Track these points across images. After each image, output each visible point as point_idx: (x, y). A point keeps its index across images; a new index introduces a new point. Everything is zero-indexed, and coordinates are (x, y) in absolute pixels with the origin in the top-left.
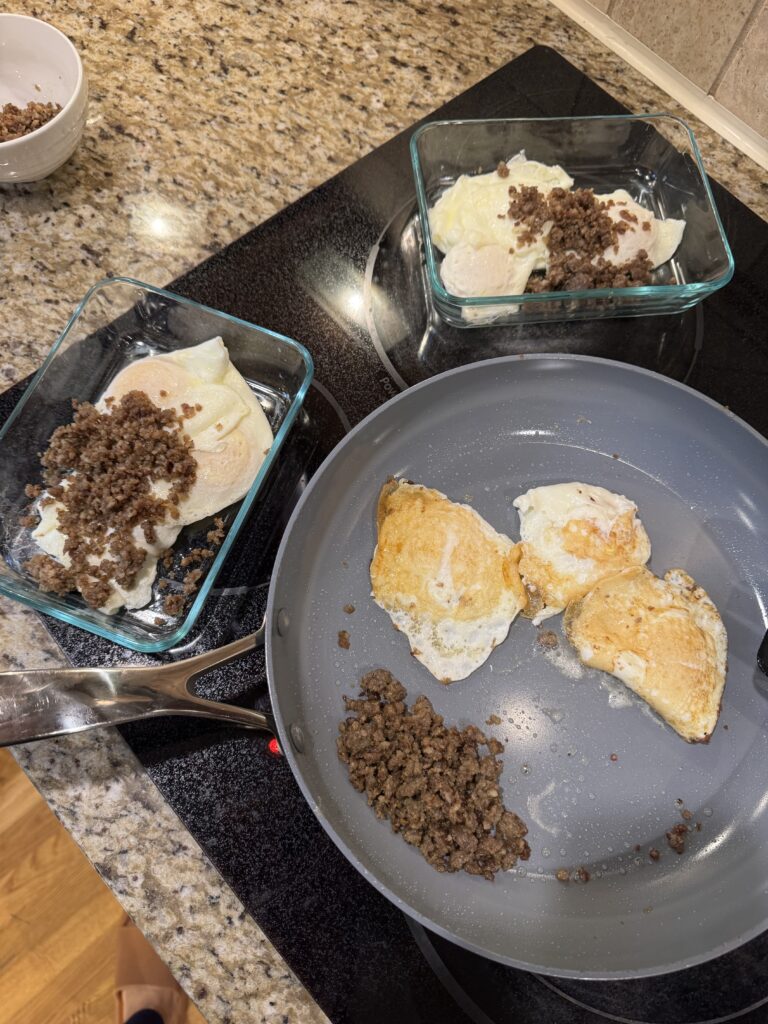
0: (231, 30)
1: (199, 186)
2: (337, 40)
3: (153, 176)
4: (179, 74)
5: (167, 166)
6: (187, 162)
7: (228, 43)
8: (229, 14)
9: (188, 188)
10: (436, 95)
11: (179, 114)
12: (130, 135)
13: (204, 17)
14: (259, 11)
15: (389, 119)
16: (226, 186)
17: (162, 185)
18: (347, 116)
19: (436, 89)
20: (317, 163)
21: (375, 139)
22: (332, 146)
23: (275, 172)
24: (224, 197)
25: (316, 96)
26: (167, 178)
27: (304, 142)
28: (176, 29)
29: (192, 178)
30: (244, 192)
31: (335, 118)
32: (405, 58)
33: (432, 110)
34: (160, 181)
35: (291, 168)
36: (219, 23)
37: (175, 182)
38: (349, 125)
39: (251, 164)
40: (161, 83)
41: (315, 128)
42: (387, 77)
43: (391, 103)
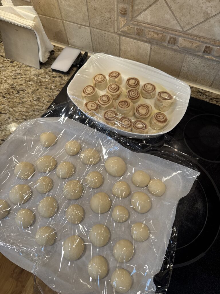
0: (17, 84)
1: (22, 118)
2: (40, 77)
3: (11, 120)
4: (9, 97)
5: (13, 116)
6: (17, 114)
7: (17, 86)
8: (15, 80)
9: (20, 119)
10: (65, 81)
11: (12, 105)
12: (3, 113)
13: (10, 83)
14: (21, 77)
15: (57, 89)
16: (28, 116)
17: (14, 121)
18: (48, 92)
19: (64, 79)
20: (45, 104)
21: (56, 94)
22: (47, 99)
23: (37, 109)
24: (28, 118)
25: (40, 90)
26: (14, 119)
27: (41, 101)
28: (5, 88)
29: (20, 117)
30: (32, 116)
31: (46, 93)
32: (56, 76)
33: (65, 84)
34: (13, 120)
35: (40, 107)
36: (14, 83)
37: (16, 119)
38: (49, 94)
39: (31, 109)
40: (5, 100)
41: (42, 97)
42: (53, 81)
43: (56, 86)
